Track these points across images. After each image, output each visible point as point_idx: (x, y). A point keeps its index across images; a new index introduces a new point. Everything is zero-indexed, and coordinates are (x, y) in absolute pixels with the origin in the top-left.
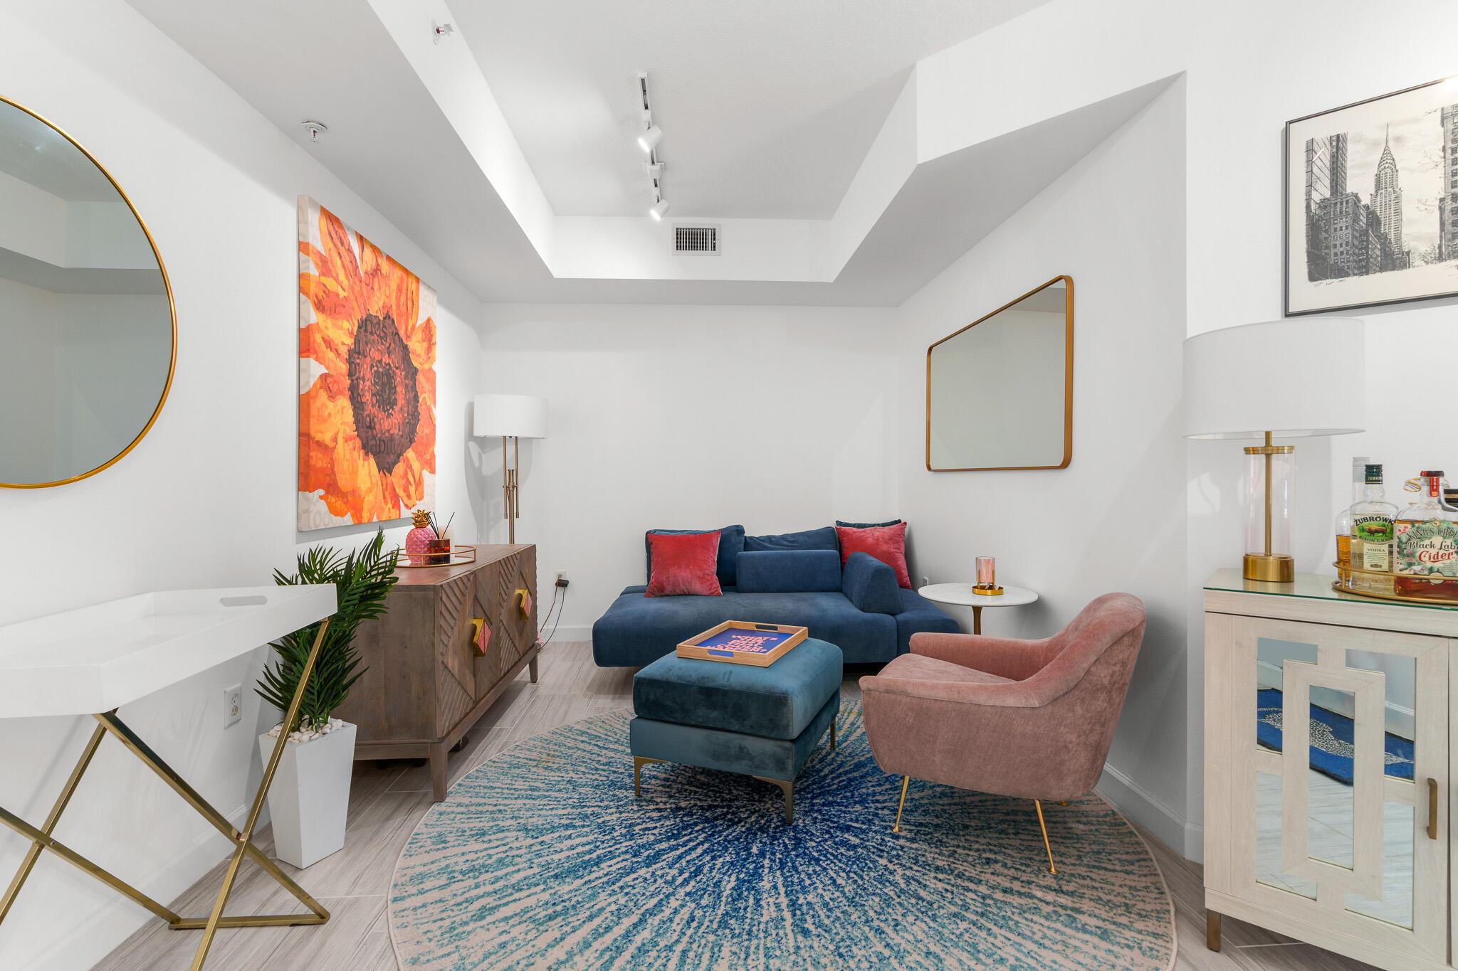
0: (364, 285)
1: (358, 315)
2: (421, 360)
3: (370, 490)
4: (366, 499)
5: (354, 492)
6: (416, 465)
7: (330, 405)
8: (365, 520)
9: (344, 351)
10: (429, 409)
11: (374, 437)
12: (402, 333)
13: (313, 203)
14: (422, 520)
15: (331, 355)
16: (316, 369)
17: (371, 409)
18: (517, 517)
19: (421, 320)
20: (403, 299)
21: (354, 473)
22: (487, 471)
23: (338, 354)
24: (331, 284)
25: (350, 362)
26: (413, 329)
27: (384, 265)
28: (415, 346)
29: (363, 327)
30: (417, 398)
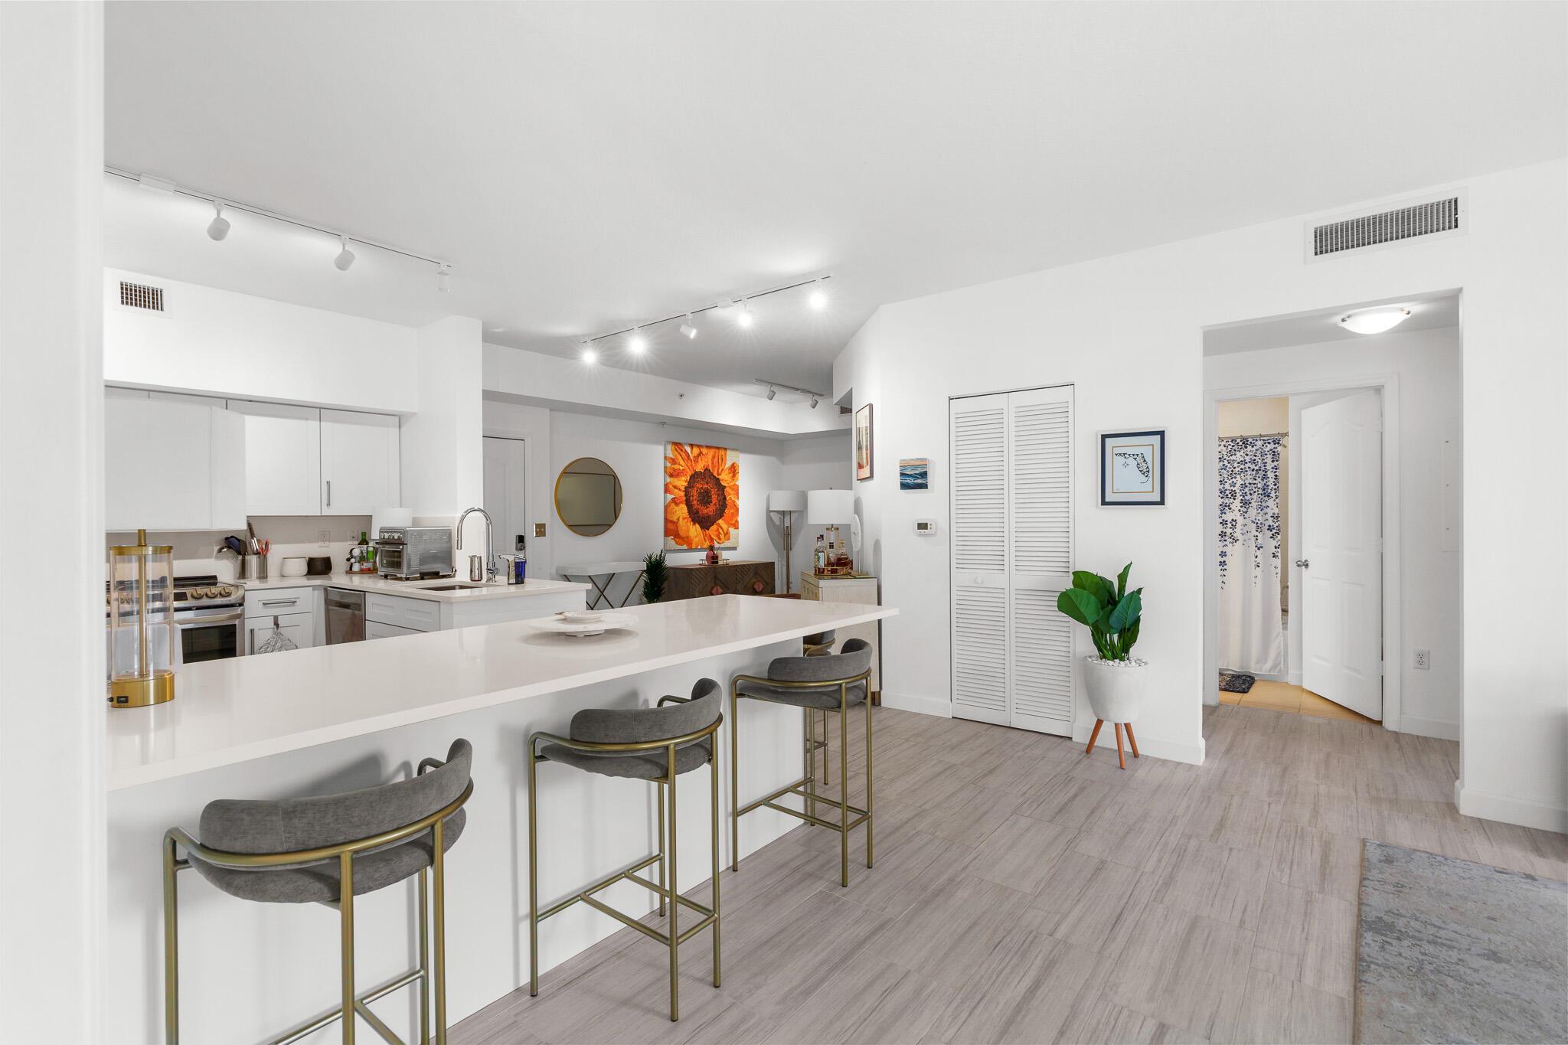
0: (693, 462)
1: (690, 473)
2: (728, 482)
3: (696, 537)
4: (694, 540)
5: (688, 537)
6: (725, 526)
7: (676, 508)
8: (694, 547)
9: (683, 488)
10: (734, 502)
11: (699, 517)
12: (715, 474)
13: (668, 442)
15: (676, 491)
16: (670, 497)
17: (696, 507)
19: (728, 464)
20: (716, 460)
21: (688, 531)
23: (680, 490)
24: (676, 467)
25: (686, 491)
26: (723, 470)
27: (704, 451)
28: (725, 478)
29: (693, 477)
30: (725, 498)
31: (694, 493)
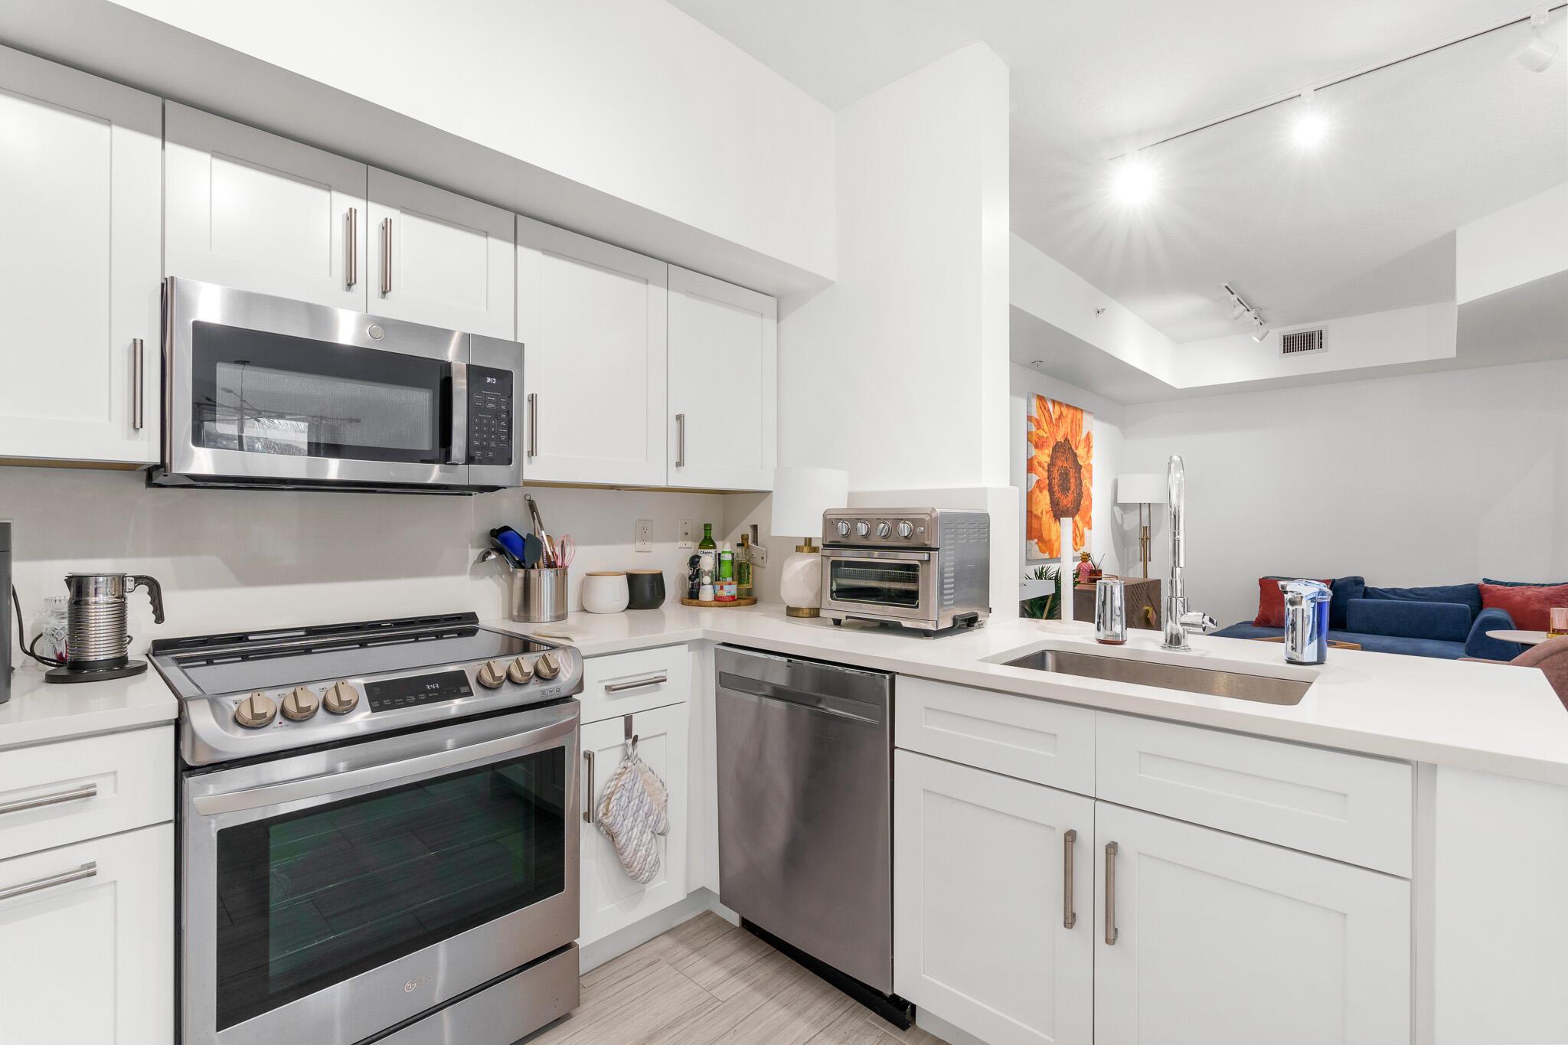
0: (1055, 428)
1: (1052, 444)
2: (1084, 460)
3: (1056, 540)
4: (1055, 545)
5: (1049, 541)
6: (1080, 525)
7: (1040, 495)
8: (1054, 557)
9: (1046, 466)
10: (1088, 489)
11: (1059, 510)
12: (1073, 447)
13: (1033, 394)
14: (1086, 557)
15: (1040, 469)
16: (1035, 478)
17: (1057, 495)
18: (1150, 560)
19: (1085, 434)
20: (1074, 426)
21: (1050, 530)
22: (1126, 527)
23: (1043, 468)
24: (1041, 433)
25: (1048, 471)
26: (1079, 442)
27: (1065, 411)
28: (1080, 451)
29: (1054, 449)
30: (1081, 484)
31: (1056, 474)
